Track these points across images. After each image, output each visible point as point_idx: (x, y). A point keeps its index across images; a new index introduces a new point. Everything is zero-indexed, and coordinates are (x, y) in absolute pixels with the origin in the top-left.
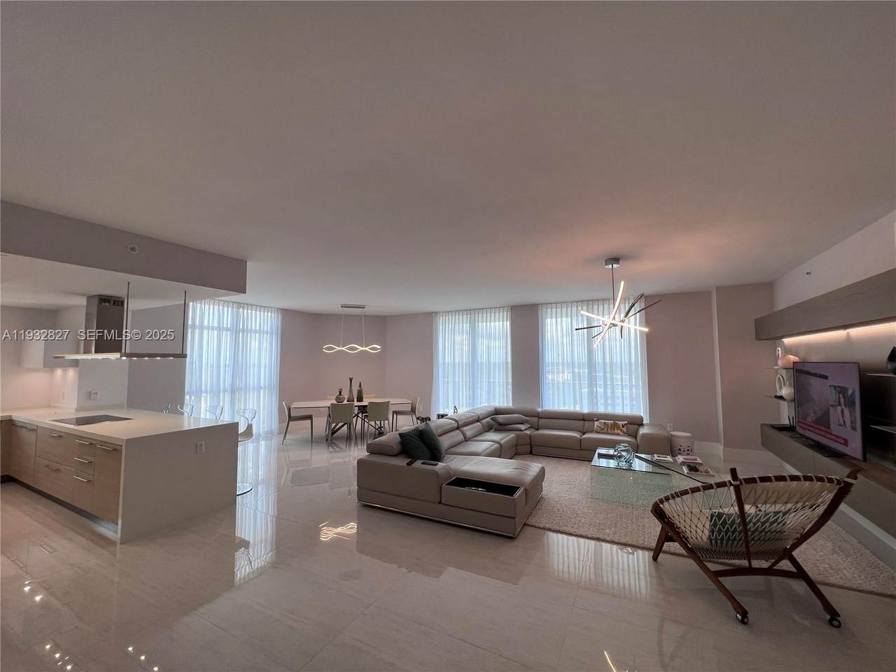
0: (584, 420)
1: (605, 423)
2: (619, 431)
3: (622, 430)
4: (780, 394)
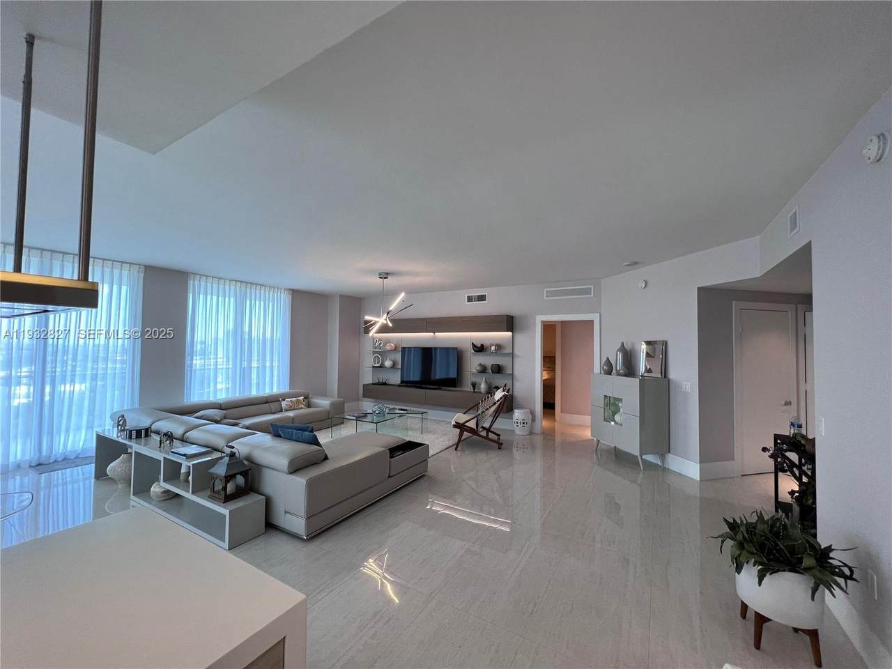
0: (267, 403)
1: (289, 401)
2: (304, 405)
4: (378, 365)
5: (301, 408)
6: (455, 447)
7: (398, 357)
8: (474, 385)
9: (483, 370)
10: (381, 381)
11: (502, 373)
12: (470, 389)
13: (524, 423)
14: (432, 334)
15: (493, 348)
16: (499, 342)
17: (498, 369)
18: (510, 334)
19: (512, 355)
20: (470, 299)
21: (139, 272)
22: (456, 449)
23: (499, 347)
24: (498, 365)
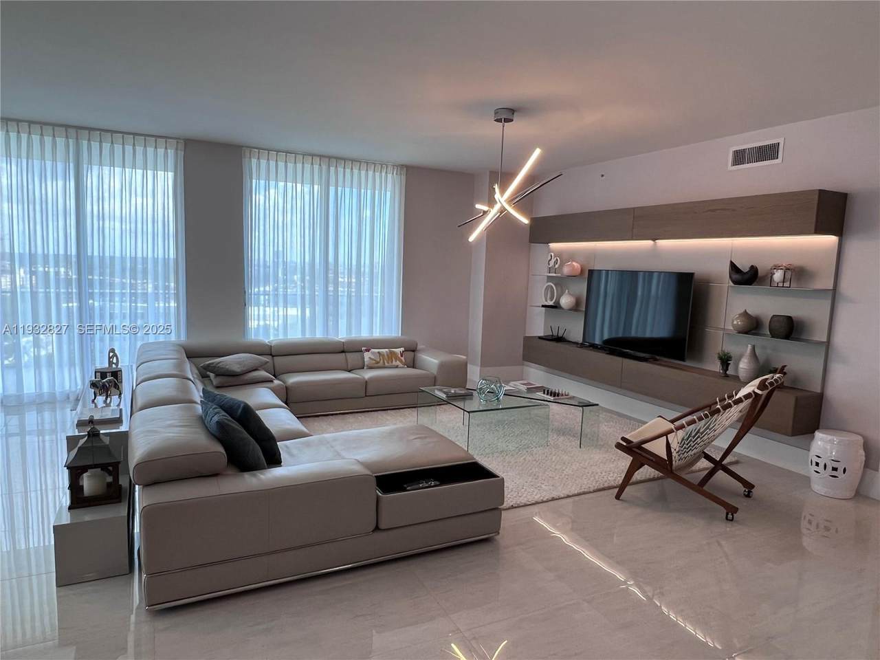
0: (343, 352)
1: (379, 352)
2: (398, 363)
3: (401, 361)
4: (551, 303)
5: (397, 367)
6: (617, 490)
7: (582, 288)
8: (725, 360)
9: (752, 326)
10: (555, 334)
11: (798, 339)
12: (717, 367)
13: (835, 469)
14: (650, 243)
15: (778, 276)
16: (796, 262)
17: (790, 329)
18: (831, 240)
19: (834, 294)
20: (740, 157)
21: (177, 149)
22: (618, 497)
23: (798, 274)
24: (789, 318)
